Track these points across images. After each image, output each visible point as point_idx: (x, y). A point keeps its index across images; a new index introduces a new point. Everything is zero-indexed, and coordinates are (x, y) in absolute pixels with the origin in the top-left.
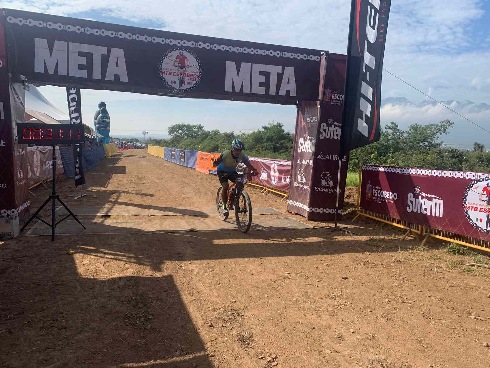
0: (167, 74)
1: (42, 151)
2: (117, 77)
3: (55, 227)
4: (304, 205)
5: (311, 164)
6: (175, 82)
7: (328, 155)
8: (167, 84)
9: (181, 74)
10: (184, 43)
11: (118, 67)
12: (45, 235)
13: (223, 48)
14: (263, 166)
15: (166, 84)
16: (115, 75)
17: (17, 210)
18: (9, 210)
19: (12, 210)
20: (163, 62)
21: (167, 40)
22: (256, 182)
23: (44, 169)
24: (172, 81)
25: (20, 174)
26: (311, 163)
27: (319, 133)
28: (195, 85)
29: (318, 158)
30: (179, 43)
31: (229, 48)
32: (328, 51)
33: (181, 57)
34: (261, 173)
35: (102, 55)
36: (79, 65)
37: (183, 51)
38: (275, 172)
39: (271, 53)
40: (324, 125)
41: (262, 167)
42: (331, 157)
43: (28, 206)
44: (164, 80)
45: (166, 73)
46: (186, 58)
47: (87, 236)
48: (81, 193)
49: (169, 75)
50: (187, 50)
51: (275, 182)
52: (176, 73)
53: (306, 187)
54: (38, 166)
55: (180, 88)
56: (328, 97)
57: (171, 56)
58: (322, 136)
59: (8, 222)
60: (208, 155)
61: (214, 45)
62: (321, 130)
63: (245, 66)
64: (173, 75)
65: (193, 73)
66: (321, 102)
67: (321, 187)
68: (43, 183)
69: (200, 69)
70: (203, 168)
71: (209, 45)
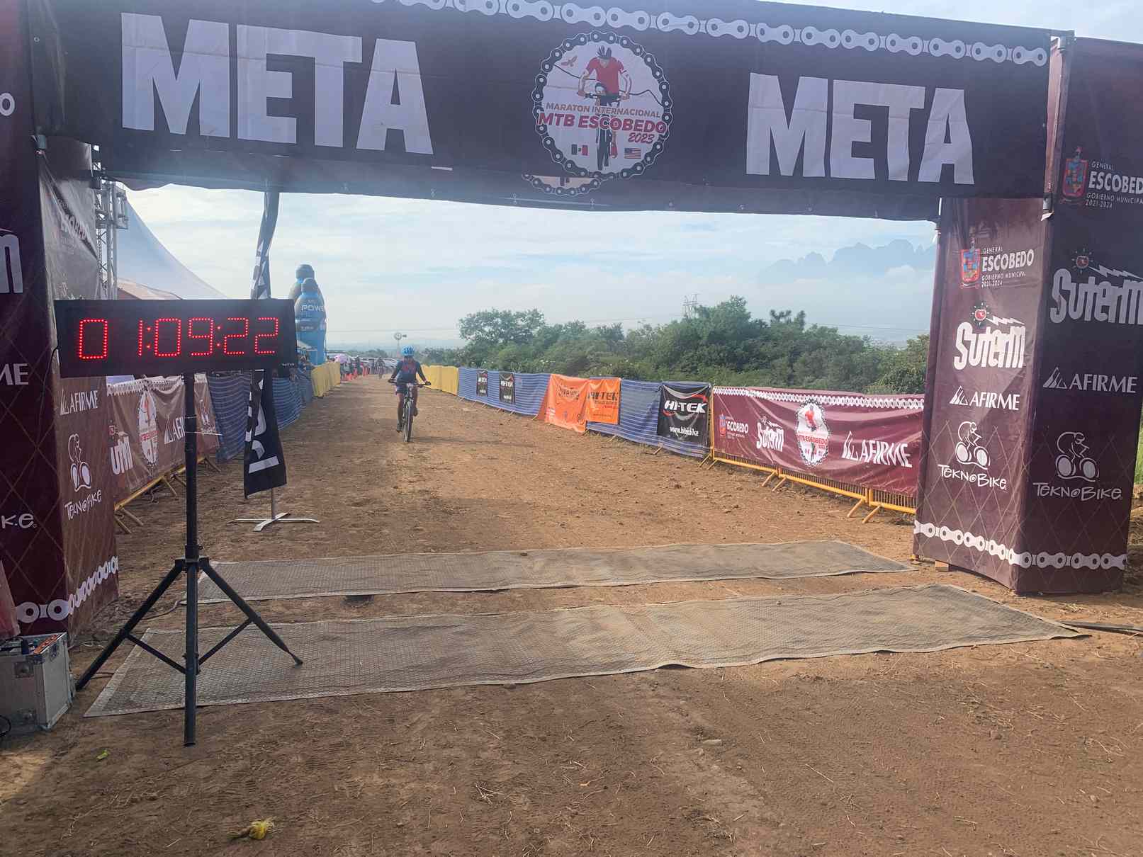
0: (558, 124)
1: (162, 392)
2: (395, 138)
3: (198, 672)
4: (987, 538)
5: (1013, 407)
6: (585, 150)
7: (1077, 377)
8: (558, 156)
9: (604, 122)
10: (614, 18)
11: (399, 104)
12: (160, 708)
13: (740, 29)
14: (767, 411)
15: (556, 159)
16: (388, 130)
17: (69, 603)
18: (43, 603)
19: (54, 604)
20: (544, 78)
21: (557, 8)
22: (742, 456)
23: (167, 440)
24: (574, 149)
25: (81, 475)
26: (1012, 403)
27: (1048, 303)
28: (649, 159)
29: (1046, 385)
30: (597, 17)
31: (758, 30)
32: (1072, 33)
33: (604, 63)
34: (760, 430)
35: (344, 62)
36: (269, 99)
37: (612, 42)
38: (814, 428)
39: (893, 43)
40: (1063, 274)
41: (763, 413)
42: (1086, 382)
43: (111, 573)
44: (549, 142)
45: (555, 118)
46: (618, 67)
47: (310, 705)
48: (270, 509)
49: (565, 125)
50: (622, 40)
51: (817, 458)
52: (588, 120)
53: (992, 482)
54: (151, 434)
55: (600, 168)
56: (1074, 183)
57: (570, 63)
58: (1058, 313)
59: (23, 671)
60: (578, 384)
61: (712, 22)
62: (1056, 294)
63: (810, 89)
64: (580, 126)
65: (645, 118)
66: (1052, 201)
67: (1056, 481)
68: (165, 479)
69: (667, 104)
70: (566, 416)
71: (695, 21)
